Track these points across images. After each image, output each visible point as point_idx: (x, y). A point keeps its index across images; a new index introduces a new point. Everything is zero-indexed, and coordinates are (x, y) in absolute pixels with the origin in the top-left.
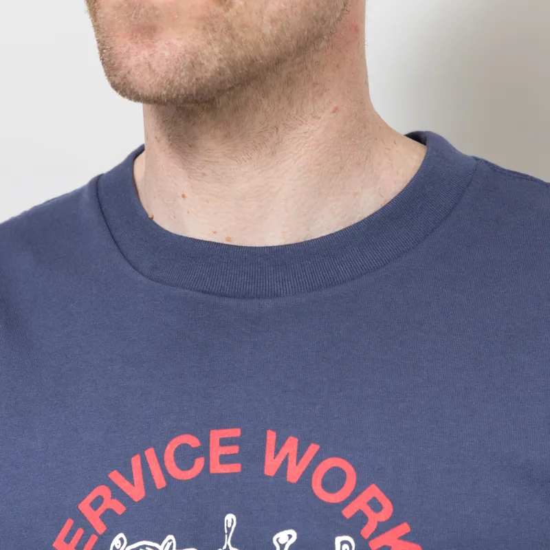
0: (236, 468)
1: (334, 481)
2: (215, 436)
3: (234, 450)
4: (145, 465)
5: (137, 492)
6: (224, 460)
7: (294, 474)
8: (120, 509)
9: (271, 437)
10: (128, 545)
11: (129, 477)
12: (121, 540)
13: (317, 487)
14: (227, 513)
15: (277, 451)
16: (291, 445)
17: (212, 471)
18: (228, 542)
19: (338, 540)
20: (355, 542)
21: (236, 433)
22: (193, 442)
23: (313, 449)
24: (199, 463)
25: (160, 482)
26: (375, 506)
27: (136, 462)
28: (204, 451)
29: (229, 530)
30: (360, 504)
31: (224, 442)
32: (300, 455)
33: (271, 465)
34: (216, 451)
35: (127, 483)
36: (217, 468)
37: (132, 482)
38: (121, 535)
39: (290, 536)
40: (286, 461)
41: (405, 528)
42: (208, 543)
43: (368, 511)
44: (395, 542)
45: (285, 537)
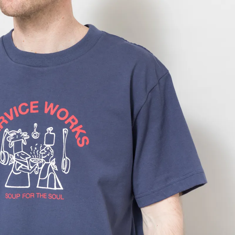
0: (37, 111)
1: (63, 114)
2: (32, 103)
3: (37, 107)
4: (13, 111)
5: (11, 118)
6: (34, 109)
7: (52, 113)
8: (7, 122)
9: (46, 103)
10: (9, 131)
11: (9, 114)
12: (7, 130)
13: (58, 116)
14: (35, 123)
15: (48, 107)
16: (52, 105)
17: (31, 112)
18: (35, 130)
19: (64, 129)
20: (68, 130)
21: (37, 102)
22: (26, 105)
23: (57, 106)
24: (28, 110)
25: (17, 115)
26: (73, 121)
27: (11, 110)
28: (29, 107)
29: (35, 127)
30: (70, 120)
31: (34, 105)
32: (54, 107)
33: (46, 111)
34: (32, 107)
35: (9, 116)
36: (32, 111)
37: (10, 115)
38: (7, 129)
39: (51, 129)
40: (50, 109)
41: (81, 126)
42: (30, 131)
43: (72, 122)
44: (78, 130)
45: (50, 129)
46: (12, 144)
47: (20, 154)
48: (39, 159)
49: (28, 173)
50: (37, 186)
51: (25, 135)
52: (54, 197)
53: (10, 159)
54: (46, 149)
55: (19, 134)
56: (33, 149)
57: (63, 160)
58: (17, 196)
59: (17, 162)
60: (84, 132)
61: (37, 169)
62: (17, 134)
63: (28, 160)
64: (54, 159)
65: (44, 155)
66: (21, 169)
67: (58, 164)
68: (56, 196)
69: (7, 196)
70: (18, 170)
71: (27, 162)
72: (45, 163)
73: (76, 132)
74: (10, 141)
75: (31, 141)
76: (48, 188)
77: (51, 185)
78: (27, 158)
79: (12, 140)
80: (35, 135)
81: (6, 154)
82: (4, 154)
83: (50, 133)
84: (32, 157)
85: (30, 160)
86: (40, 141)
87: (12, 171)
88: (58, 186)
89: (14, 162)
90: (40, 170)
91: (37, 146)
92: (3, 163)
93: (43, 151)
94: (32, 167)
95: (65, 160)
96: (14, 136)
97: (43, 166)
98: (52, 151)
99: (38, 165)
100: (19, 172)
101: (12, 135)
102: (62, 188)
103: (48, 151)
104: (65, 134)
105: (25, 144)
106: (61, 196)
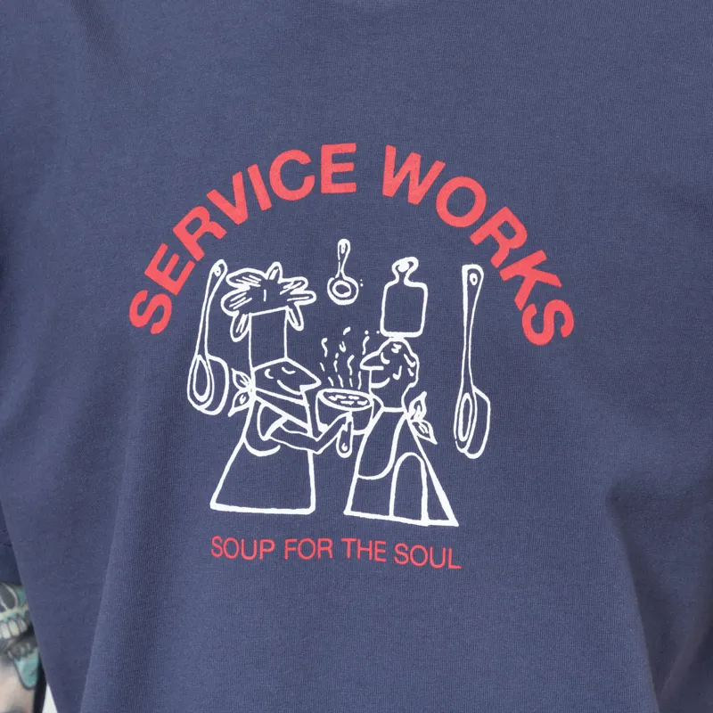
0: (350, 187)
1: (461, 202)
2: (327, 151)
3: (349, 167)
4: (248, 184)
5: (239, 214)
6: (337, 178)
7: (416, 194)
8: (220, 232)
9: (391, 152)
10: (229, 273)
11: (231, 198)
12: (222, 267)
13: (442, 209)
14: (344, 237)
15: (397, 169)
16: (413, 162)
17: (324, 190)
18: (341, 270)
19: (465, 268)
20: (485, 271)
21: (350, 148)
22: (303, 158)
23: (438, 167)
24: (309, 182)
25: (265, 203)
26: (508, 231)
27: (237, 180)
28: (314, 168)
29: (343, 256)
30: (491, 228)
31: (337, 159)
32: (423, 173)
33: (390, 185)
34: (328, 169)
35: (228, 204)
36: (329, 187)
37: (234, 203)
38: (221, 261)
39: (411, 264)
40: (407, 179)
41: (540, 256)
42: (318, 269)
43: (500, 238)
44: (529, 271)
45: (405, 265)
46: (243, 328)
47: (275, 370)
48: (355, 394)
49: (310, 453)
50: (344, 508)
51: (299, 289)
52: (419, 555)
53: (233, 390)
54: (387, 352)
55: (272, 286)
56: (333, 347)
57: (462, 398)
58: (263, 548)
59: (265, 404)
60: (554, 280)
61: (346, 437)
62: (264, 283)
63: (311, 395)
64: (423, 397)
65: (378, 377)
66: (279, 433)
67: (440, 415)
68: (429, 555)
69: (220, 547)
70: (267, 437)
71: (304, 403)
72: (384, 409)
73: (518, 281)
74: (235, 314)
75: (322, 316)
76: (391, 517)
77: (409, 506)
78: (304, 388)
79: (244, 310)
80: (342, 289)
81: (217, 368)
82: (208, 369)
83: (407, 282)
84: (325, 384)
85: (320, 395)
86: (363, 314)
87: (243, 439)
88: (436, 511)
89: (250, 405)
90: (358, 439)
91: (348, 339)
92: (202, 409)
93: (376, 361)
94: (324, 428)
95: (469, 397)
96: (252, 292)
97: (373, 422)
98: (414, 361)
99: (350, 418)
100: (270, 445)
101: (244, 287)
102: (452, 521)
103: (397, 360)
104: (472, 290)
105: (300, 328)
106: (448, 554)
